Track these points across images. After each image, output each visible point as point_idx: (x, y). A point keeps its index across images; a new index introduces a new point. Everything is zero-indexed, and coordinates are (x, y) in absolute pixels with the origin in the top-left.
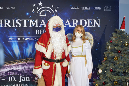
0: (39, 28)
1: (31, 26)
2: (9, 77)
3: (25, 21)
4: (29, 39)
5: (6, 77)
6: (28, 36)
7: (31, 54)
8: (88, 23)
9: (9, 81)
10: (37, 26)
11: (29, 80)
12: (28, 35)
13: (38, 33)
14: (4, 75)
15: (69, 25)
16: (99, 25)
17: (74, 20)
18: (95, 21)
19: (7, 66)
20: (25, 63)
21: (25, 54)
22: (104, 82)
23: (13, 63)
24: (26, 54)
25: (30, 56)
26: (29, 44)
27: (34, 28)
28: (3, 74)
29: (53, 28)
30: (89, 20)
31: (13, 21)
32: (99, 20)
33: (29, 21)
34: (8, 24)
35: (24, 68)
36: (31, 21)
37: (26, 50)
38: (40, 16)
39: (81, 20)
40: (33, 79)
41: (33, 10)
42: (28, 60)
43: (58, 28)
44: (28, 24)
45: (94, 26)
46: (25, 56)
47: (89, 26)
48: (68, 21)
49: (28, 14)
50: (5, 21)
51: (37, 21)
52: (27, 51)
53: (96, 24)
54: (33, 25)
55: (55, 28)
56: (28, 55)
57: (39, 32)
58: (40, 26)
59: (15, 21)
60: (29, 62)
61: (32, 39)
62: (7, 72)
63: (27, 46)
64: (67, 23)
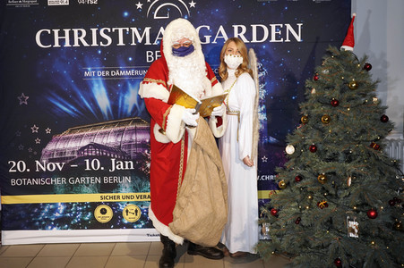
0: (153, 48)
1: (134, 44)
2: (87, 161)
3: (121, 30)
4: (128, 73)
5: (81, 161)
6: (129, 66)
7: (135, 108)
8: (271, 33)
9: (88, 169)
10: (148, 43)
11: (132, 168)
12: (128, 64)
13: (150, 59)
14: (76, 155)
15: (223, 39)
16: (298, 39)
17: (236, 27)
18: (289, 27)
19: (82, 136)
20: (122, 128)
21: (122, 108)
22: (299, 177)
23: (95, 127)
24: (125, 108)
25: (132, 112)
26: (130, 85)
27: (142, 48)
28: (73, 152)
29: (173, 50)
30: (273, 26)
31: (94, 31)
32: (300, 25)
33: (131, 31)
34: (82, 39)
35: (119, 140)
36: (134, 30)
37: (123, 98)
38: (155, 17)
39: (254, 27)
40: (140, 165)
41: (139, 5)
42: (129, 121)
43: (183, 47)
44: (127, 37)
45: (288, 40)
46: (122, 112)
47: (273, 40)
48: (221, 29)
49: (126, 14)
50: (76, 31)
51: (147, 30)
52: (126, 102)
53: (291, 36)
54: (140, 40)
55: (177, 48)
56: (130, 110)
57: (154, 56)
58: (155, 43)
59: (98, 32)
60: (131, 126)
61: (137, 72)
62: (82, 149)
63: (125, 90)
64: (220, 34)
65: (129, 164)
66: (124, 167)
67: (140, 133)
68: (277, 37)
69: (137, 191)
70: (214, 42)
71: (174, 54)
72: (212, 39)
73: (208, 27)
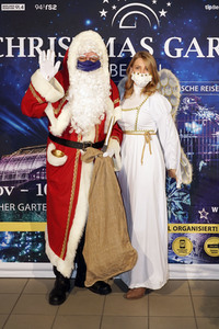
2: (40, 185)
5: (32, 185)
9: (40, 194)
10: (112, 55)
14: (26, 178)
17: (211, 40)
19: (34, 157)
28: (24, 175)
29: (78, 62)
31: (52, 40)
34: (38, 48)
48: (194, 41)
49: (88, 22)
50: (31, 40)
55: (83, 61)
57: (118, 70)
59: (56, 42)
62: (35, 171)
70: (186, 56)
72: (183, 53)
73: (180, 39)
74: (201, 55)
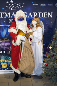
0: (11, 19)
1: (5, 17)
3: (1, 13)
4: (4, 26)
6: (4, 24)
7: (5, 36)
8: (44, 15)
10: (9, 17)
11: (5, 53)
13: (10, 22)
15: (31, 16)
16: (51, 17)
17: (34, 13)
18: (49, 13)
20: (2, 41)
21: (2, 36)
24: (3, 36)
25: (5, 37)
26: (4, 29)
29: (18, 19)
30: (45, 13)
32: (52, 13)
33: (4, 13)
35: (1, 45)
36: (5, 13)
37: (2, 33)
38: (11, 10)
39: (39, 13)
40: (7, 52)
41: (7, 6)
42: (4, 39)
44: (3, 15)
45: (48, 17)
47: (44, 17)
48: (30, 13)
49: (3, 9)
51: (9, 13)
52: (3, 34)
54: (7, 16)
56: (4, 36)
57: (11, 21)
58: (11, 17)
60: (4, 41)
61: (6, 25)
63: (3, 30)
64: (30, 15)
65: (4, 52)
66: (2, 52)
67: (7, 43)
68: (46, 16)
69: (6, 59)
70: (28, 17)
71: (18, 20)
72: (27, 16)
73: (27, 13)
74: (32, 17)
